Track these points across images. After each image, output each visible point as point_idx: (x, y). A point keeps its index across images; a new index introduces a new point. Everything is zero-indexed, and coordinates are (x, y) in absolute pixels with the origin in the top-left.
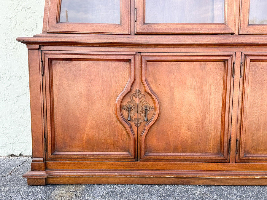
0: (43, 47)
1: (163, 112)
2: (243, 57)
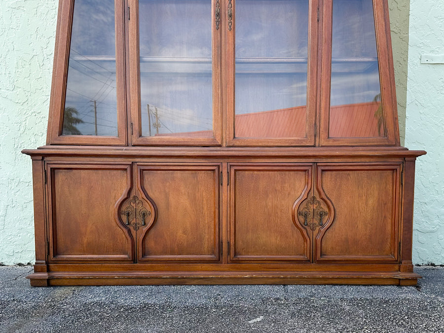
0: (45, 158)
1: (159, 217)
2: (229, 167)
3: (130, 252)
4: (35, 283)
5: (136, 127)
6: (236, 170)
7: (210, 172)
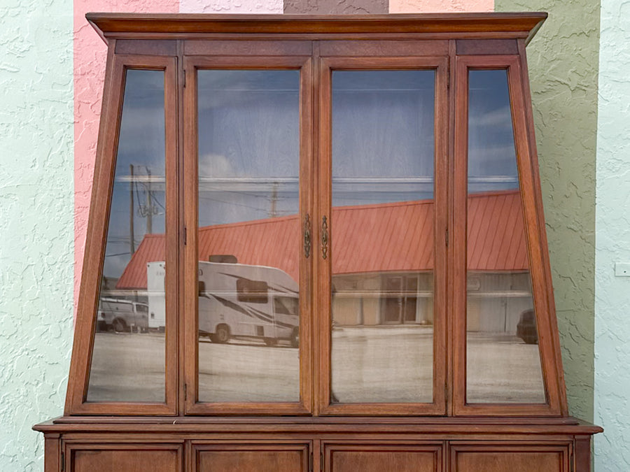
0: (64, 435)
2: (323, 446)
5: (191, 389)
6: (332, 451)
7: (295, 452)
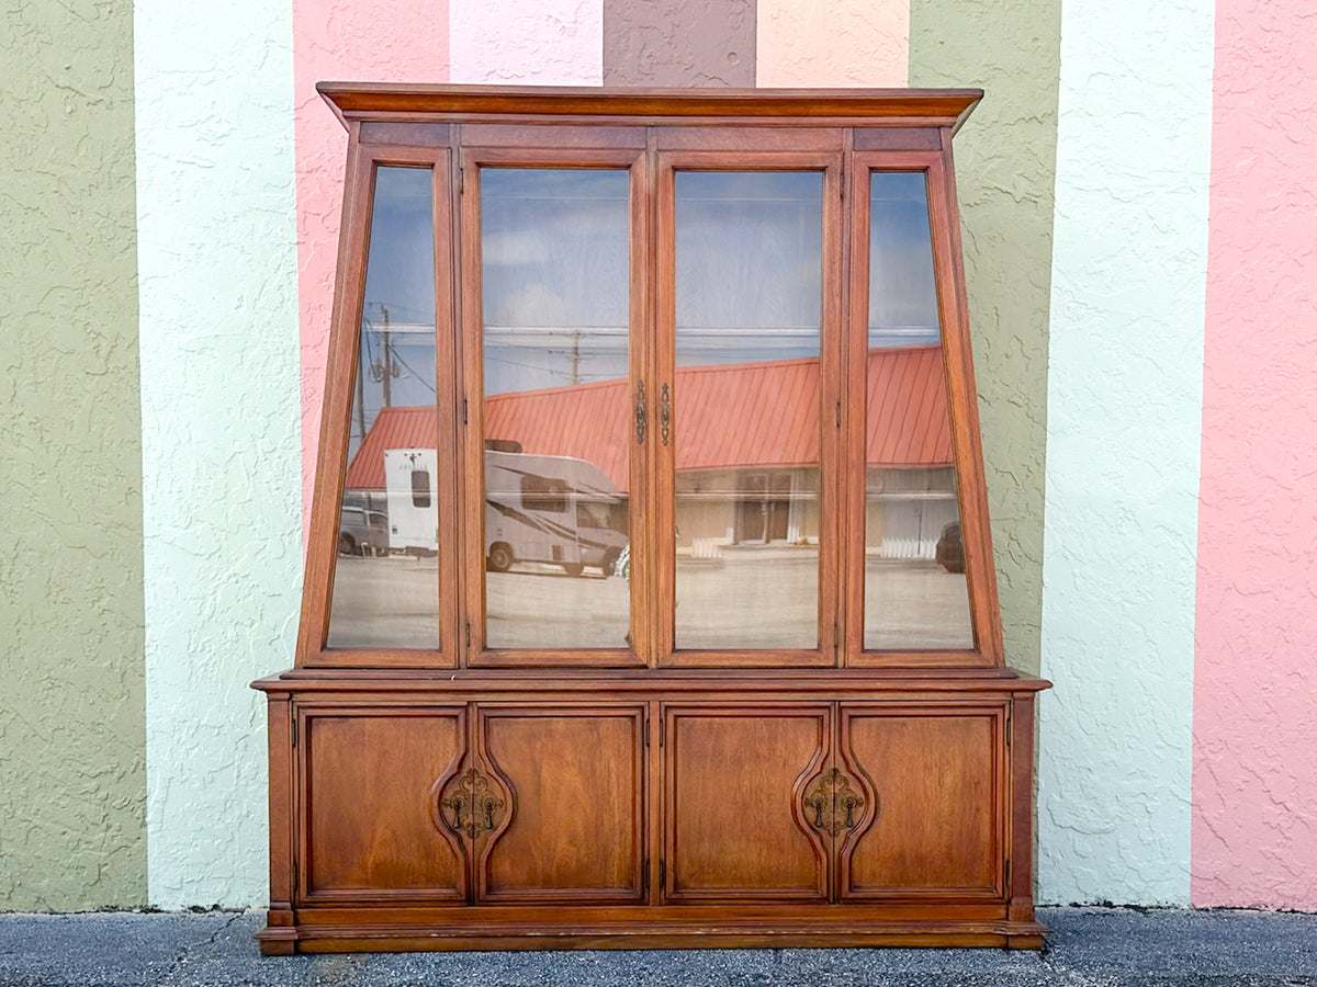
0: (295, 697)
1: (521, 811)
2: (663, 710)
3: (461, 884)
4: (269, 949)
5: (476, 631)
6: (676, 717)
7: (624, 719)
